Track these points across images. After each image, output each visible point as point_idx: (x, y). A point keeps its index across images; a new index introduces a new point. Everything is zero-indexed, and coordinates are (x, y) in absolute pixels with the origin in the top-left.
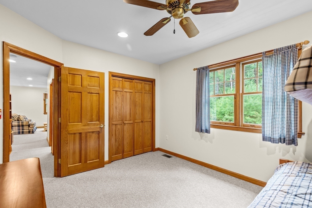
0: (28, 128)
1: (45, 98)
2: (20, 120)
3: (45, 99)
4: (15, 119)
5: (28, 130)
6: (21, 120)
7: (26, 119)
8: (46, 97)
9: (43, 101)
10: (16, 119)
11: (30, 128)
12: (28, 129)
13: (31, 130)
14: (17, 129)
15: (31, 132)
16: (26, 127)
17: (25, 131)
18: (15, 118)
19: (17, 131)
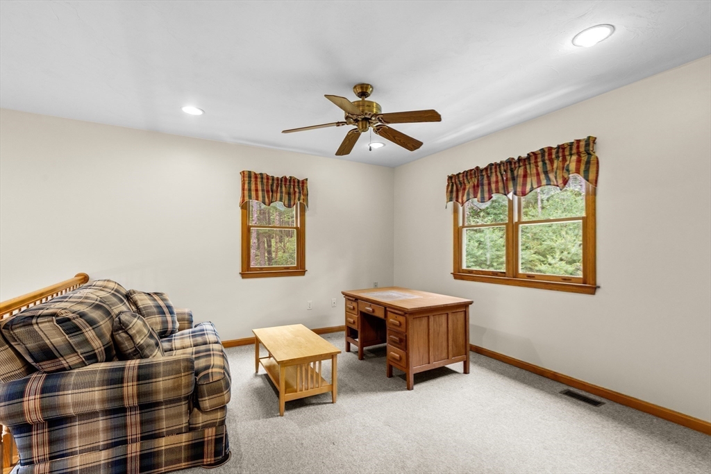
0: (184, 421)
1: (246, 193)
2: (128, 346)
3: (247, 199)
4: (86, 342)
5: (184, 439)
6: (140, 340)
7: (169, 318)
8: (250, 190)
9: (239, 210)
10: (97, 345)
11: (201, 419)
12: (190, 429)
13: (210, 433)
14: (102, 439)
15: (209, 449)
16: (173, 410)
17: (163, 443)
18: (90, 333)
19: (103, 456)
